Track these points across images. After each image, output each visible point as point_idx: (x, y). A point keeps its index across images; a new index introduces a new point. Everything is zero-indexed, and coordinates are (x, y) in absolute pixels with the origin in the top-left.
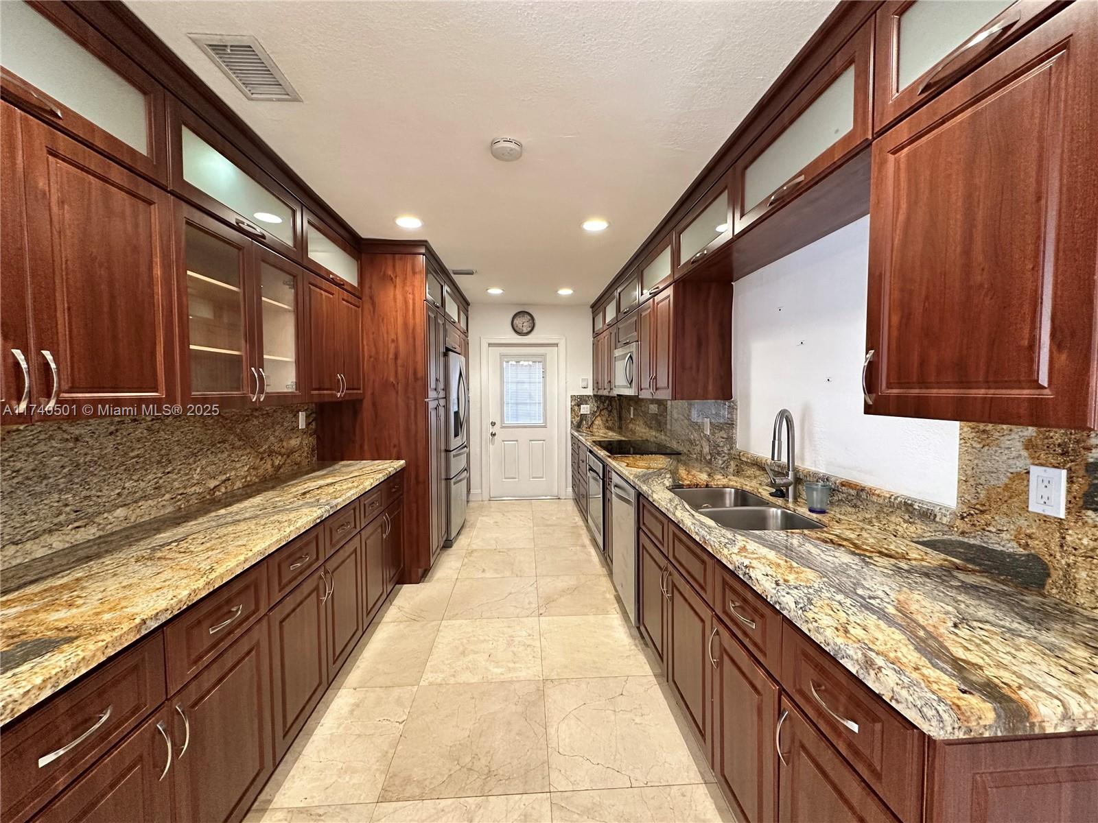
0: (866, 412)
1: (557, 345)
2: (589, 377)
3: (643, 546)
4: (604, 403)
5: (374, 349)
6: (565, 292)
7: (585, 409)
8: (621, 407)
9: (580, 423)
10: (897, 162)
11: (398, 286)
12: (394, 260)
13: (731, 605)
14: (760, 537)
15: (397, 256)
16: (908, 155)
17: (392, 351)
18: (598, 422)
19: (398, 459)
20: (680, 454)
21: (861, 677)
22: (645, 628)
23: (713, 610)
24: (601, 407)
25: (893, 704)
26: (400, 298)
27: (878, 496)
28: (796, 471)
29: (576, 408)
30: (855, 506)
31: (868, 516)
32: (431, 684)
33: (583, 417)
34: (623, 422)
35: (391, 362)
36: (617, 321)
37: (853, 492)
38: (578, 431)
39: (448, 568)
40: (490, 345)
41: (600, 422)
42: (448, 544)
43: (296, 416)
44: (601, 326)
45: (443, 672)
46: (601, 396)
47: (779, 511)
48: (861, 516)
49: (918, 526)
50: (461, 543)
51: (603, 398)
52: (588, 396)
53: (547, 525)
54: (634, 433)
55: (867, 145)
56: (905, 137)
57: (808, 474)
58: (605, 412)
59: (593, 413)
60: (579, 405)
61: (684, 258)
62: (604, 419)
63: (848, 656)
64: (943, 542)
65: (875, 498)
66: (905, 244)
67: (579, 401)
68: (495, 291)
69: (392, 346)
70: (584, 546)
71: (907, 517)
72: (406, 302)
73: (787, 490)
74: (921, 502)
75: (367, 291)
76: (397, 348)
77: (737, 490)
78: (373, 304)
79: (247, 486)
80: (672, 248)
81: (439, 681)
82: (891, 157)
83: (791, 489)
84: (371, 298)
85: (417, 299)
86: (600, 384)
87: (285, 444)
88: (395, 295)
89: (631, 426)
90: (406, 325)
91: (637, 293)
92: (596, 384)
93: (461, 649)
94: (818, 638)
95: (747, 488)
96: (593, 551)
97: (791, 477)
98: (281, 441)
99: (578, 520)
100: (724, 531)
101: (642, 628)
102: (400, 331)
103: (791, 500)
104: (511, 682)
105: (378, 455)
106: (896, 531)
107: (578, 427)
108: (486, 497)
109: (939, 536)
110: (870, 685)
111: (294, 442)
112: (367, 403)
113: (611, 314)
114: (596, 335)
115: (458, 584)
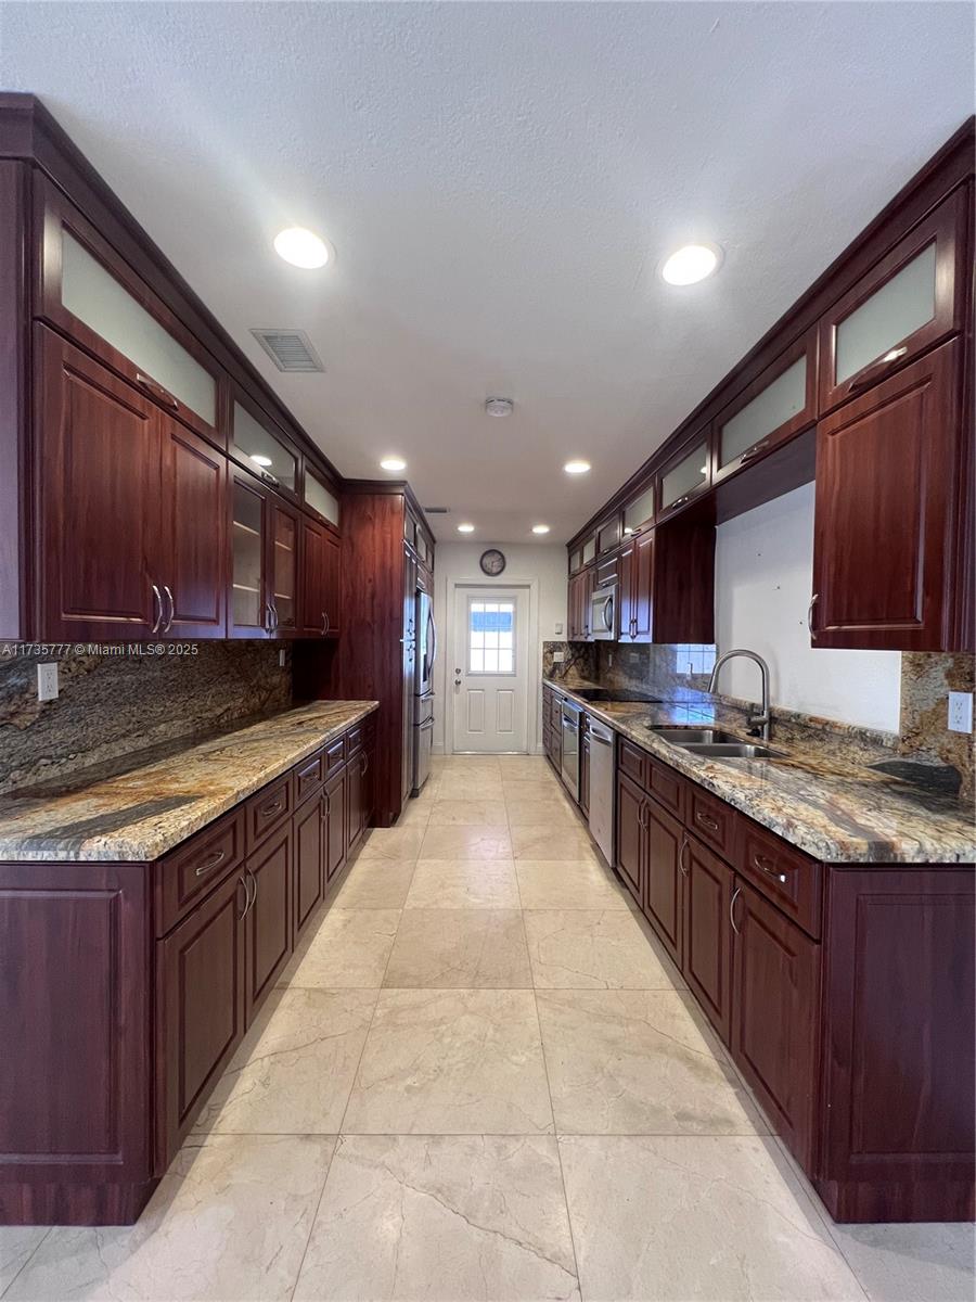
0: (813, 647)
1: (529, 586)
2: (563, 620)
3: (622, 785)
4: (578, 650)
5: (351, 590)
6: (541, 530)
7: (559, 657)
8: (598, 655)
9: (552, 672)
10: (834, 441)
11: (376, 527)
12: (373, 500)
13: (699, 814)
14: (728, 761)
15: (377, 496)
16: (842, 437)
17: (369, 590)
18: (573, 671)
19: (373, 699)
20: (661, 702)
21: (784, 836)
22: (623, 868)
23: (684, 825)
24: (577, 655)
25: (803, 848)
26: (378, 538)
27: (840, 728)
28: (771, 711)
29: (549, 655)
30: (822, 740)
31: (832, 748)
32: (415, 908)
33: (556, 666)
34: (601, 671)
35: (368, 602)
36: (596, 562)
37: (820, 727)
38: (551, 681)
39: (416, 816)
40: (457, 586)
41: (575, 672)
42: (414, 794)
43: (278, 653)
44: (578, 566)
45: (425, 900)
46: (578, 642)
47: (753, 748)
48: (827, 747)
49: (871, 752)
50: (428, 793)
51: (579, 646)
52: (562, 643)
53: (517, 780)
54: (612, 682)
55: (814, 424)
56: (838, 424)
57: (783, 713)
58: (581, 661)
59: (567, 662)
60: (552, 653)
61: (667, 502)
62: (580, 668)
63: (777, 824)
64: (889, 764)
65: (837, 730)
66: (838, 510)
67: (552, 648)
68: (466, 529)
69: (369, 585)
70: (557, 800)
71: (862, 745)
72: (384, 541)
73: (763, 728)
74: (872, 731)
75: (346, 531)
76: (374, 587)
77: (715, 732)
78: (352, 545)
79: (242, 716)
80: (655, 489)
81: (422, 906)
82: (830, 438)
83: (766, 726)
84: (350, 538)
85: (395, 537)
86: (576, 630)
87: (269, 680)
88: (373, 536)
89: (609, 675)
90: (383, 565)
91: (619, 532)
92: (572, 629)
93: (439, 882)
94: (758, 818)
95: (727, 730)
96: (567, 805)
97: (765, 716)
98: (266, 677)
99: (551, 776)
100: (695, 757)
101: (620, 869)
102: (377, 571)
103: (765, 738)
104: (492, 910)
105: (352, 695)
106: (854, 758)
107: (551, 676)
108: (449, 751)
109: (887, 760)
110: (790, 840)
111: (276, 679)
112: (343, 642)
113: (589, 554)
114: (572, 576)
115: (429, 829)
